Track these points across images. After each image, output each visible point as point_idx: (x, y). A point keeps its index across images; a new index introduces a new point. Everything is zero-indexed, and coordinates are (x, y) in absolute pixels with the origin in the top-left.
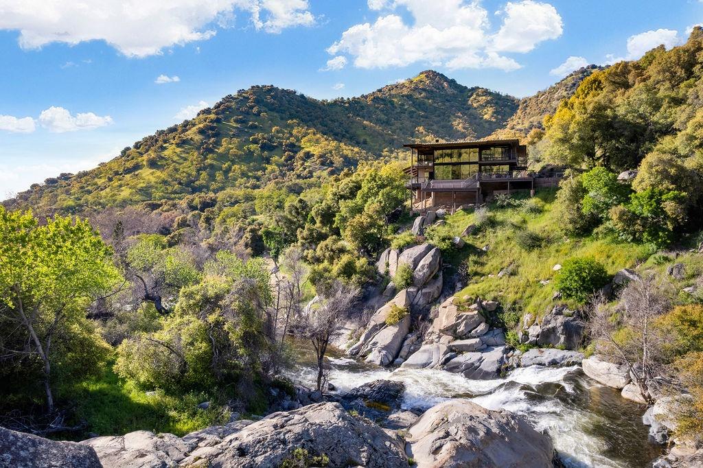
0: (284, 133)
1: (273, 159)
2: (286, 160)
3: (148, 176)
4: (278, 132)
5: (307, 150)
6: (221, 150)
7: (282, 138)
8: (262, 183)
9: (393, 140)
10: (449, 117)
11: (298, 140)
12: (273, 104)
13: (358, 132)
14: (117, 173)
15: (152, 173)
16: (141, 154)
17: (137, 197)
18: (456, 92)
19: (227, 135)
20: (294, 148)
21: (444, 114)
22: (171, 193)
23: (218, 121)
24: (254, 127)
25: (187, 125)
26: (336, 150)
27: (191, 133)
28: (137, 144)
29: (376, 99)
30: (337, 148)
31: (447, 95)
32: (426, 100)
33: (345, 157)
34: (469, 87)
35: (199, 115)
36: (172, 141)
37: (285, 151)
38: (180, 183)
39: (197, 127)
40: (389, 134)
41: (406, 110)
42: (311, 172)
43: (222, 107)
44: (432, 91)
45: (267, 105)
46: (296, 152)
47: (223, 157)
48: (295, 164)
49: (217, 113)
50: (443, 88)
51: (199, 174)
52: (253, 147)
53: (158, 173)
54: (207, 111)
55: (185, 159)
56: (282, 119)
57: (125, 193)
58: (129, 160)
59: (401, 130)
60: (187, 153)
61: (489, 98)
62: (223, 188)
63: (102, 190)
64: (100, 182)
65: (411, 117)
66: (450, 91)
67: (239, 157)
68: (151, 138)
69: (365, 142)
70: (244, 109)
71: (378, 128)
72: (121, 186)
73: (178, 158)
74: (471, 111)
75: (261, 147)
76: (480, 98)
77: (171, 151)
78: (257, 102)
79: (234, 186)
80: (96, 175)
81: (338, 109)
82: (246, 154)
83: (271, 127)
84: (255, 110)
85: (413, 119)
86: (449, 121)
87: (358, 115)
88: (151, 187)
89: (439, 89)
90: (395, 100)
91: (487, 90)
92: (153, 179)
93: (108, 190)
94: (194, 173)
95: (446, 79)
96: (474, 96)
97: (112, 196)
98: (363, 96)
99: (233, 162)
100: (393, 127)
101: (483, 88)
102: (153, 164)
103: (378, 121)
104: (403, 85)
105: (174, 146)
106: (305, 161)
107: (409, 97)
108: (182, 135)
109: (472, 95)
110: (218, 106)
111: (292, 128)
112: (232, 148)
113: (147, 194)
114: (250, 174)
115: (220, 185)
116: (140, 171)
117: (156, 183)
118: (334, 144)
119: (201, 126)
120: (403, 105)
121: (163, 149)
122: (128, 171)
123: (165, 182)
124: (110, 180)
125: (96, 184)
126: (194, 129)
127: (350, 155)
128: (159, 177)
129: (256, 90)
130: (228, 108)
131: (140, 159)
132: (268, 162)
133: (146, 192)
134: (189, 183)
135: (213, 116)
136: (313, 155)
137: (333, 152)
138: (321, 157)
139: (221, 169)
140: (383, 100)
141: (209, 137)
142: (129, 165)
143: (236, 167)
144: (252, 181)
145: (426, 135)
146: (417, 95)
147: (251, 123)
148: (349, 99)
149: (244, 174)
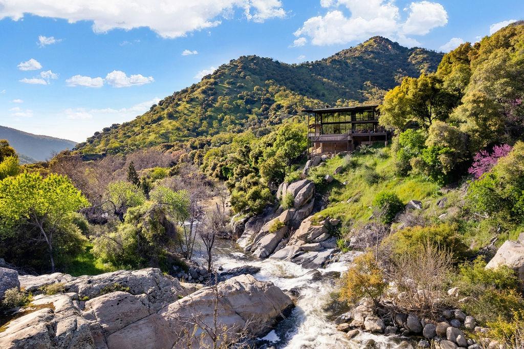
0: (262, 91)
1: (254, 110)
2: (263, 111)
3: (167, 124)
4: (258, 90)
5: (279, 103)
6: (217, 105)
7: (261, 95)
8: (245, 128)
9: (346, 92)
10: (392, 72)
11: (273, 96)
12: (255, 69)
13: (319, 88)
14: (147, 123)
15: (170, 123)
16: (163, 109)
17: (160, 140)
18: (398, 52)
19: (222, 94)
20: (269, 102)
21: (388, 70)
22: (182, 137)
23: (215, 83)
24: (241, 87)
25: (194, 87)
26: (300, 102)
27: (197, 94)
28: (160, 102)
29: (333, 61)
30: (301, 101)
31: (390, 55)
32: (374, 60)
33: (307, 107)
34: (409, 48)
35: (203, 79)
36: (184, 99)
37: (263, 104)
38: (188, 130)
39: (201, 89)
40: (343, 88)
41: (357, 68)
42: (280, 120)
43: (218, 73)
44: (379, 53)
45: (251, 70)
46: (271, 105)
47: (219, 110)
48: (270, 113)
49: (215, 78)
50: (388, 49)
51: (202, 123)
52: (239, 102)
53: (174, 123)
54: (208, 77)
55: (193, 112)
56: (261, 80)
57: (152, 137)
58: (155, 114)
59: (352, 84)
60: (194, 108)
61: (425, 56)
62: (217, 133)
63: (137, 135)
64: (136, 129)
65: (361, 74)
66: (393, 52)
67: (230, 109)
68: (170, 97)
69: (323, 95)
70: (234, 74)
71: (335, 84)
72: (149, 132)
73: (187, 112)
74: (410, 67)
75: (245, 102)
76: (418, 56)
77: (183, 106)
78: (244, 68)
79: (225, 131)
80: (134, 125)
81: (304, 70)
82: (234, 107)
83: (253, 86)
84: (242, 74)
85: (362, 76)
86: (392, 76)
87: (320, 75)
88: (169, 133)
89: (384, 50)
90: (349, 61)
91: (424, 49)
92: (170, 127)
93: (141, 135)
94: (198, 122)
95: (390, 42)
96: (413, 55)
97: (143, 140)
98: (323, 59)
99: (226, 114)
100: (346, 83)
101: (420, 48)
102: (170, 116)
103: (335, 78)
104: (356, 49)
105: (185, 103)
106: (277, 111)
107: (360, 58)
108: (191, 95)
109: (411, 54)
110: (216, 73)
111: (269, 87)
112: (225, 103)
113: (166, 137)
114: (237, 122)
115: (216, 130)
116: (162, 121)
117: (173, 129)
118: (299, 98)
119: (204, 88)
120: (355, 65)
121: (178, 105)
122: (154, 121)
123: (178, 129)
124: (143, 128)
125: (133, 131)
126: (199, 90)
127: (310, 106)
128: (174, 125)
129: (244, 60)
130: (223, 74)
131: (162, 113)
132: (250, 113)
133: (165, 136)
134: (194, 130)
135: (212, 80)
136: (283, 107)
137: (298, 104)
138: (288, 107)
139: (216, 118)
140: (338, 61)
141: (209, 96)
142: (155, 117)
143: (227, 117)
144: (238, 127)
145: (372, 88)
146: (366, 57)
147: (238, 84)
148: (312, 62)
149: (232, 122)
